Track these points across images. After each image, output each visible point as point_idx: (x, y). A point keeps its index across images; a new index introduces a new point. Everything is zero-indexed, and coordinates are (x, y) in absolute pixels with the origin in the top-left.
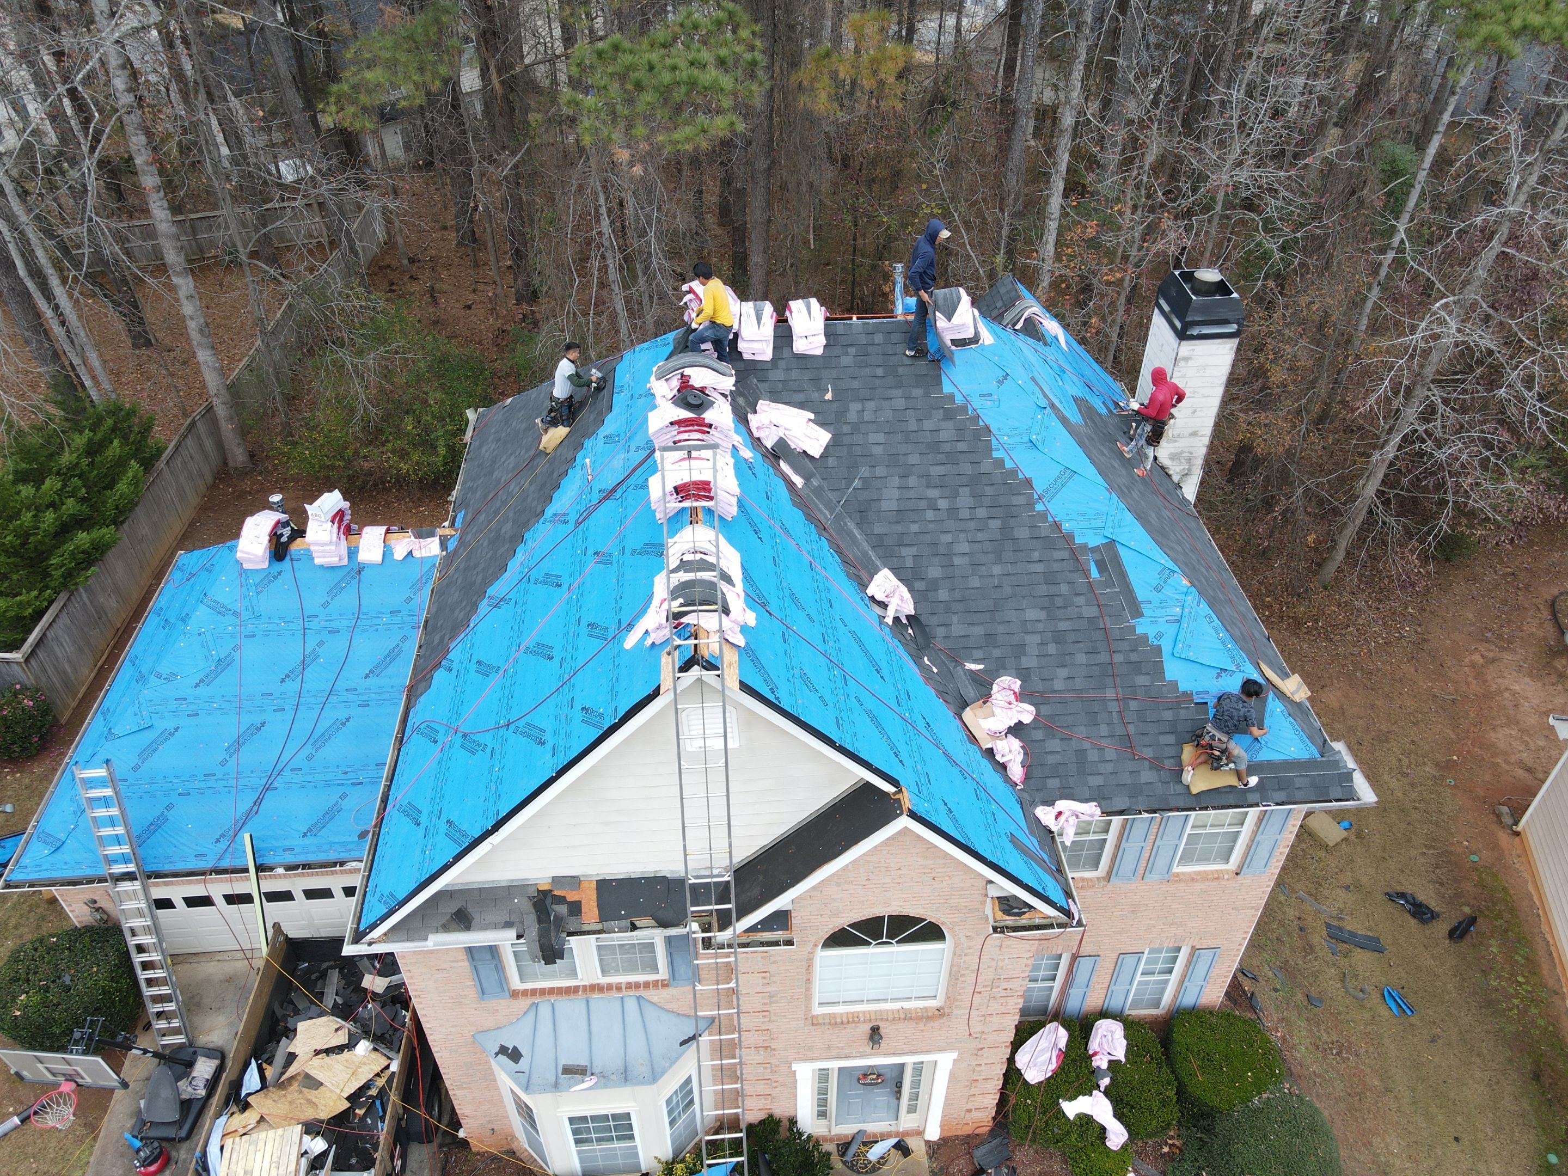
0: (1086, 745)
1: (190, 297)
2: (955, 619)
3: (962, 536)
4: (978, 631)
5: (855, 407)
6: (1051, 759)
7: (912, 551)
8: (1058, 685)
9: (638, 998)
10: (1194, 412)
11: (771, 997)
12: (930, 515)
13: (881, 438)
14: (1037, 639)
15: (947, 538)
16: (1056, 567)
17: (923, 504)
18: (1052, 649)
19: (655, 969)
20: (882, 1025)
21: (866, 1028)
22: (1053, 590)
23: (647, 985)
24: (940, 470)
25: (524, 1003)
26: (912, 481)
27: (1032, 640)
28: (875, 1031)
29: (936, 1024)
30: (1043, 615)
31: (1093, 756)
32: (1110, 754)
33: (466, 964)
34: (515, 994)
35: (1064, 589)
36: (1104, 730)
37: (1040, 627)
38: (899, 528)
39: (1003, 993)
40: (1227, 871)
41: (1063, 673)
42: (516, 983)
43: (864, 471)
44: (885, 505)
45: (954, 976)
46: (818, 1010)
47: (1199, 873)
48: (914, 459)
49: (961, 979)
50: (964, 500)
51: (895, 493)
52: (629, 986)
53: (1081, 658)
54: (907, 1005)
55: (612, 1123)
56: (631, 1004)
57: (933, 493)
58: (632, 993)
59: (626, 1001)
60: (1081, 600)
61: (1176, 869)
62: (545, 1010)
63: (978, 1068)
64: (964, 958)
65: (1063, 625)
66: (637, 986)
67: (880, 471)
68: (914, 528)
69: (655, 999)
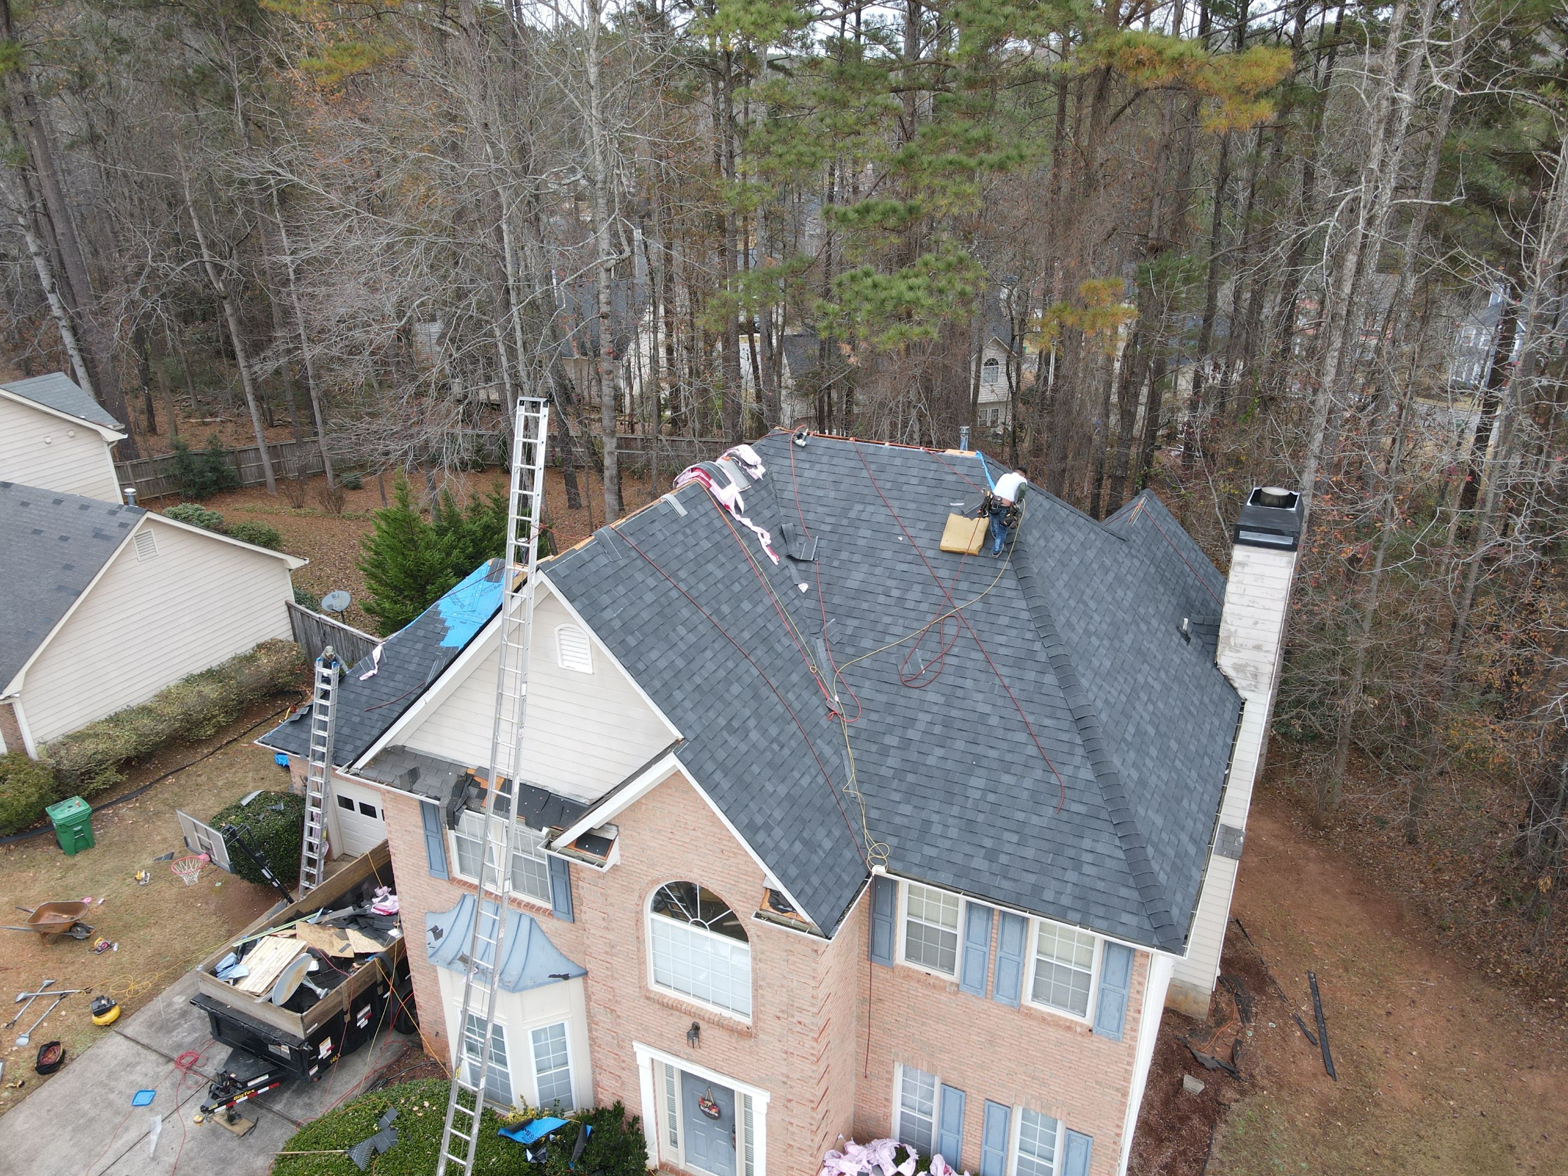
0: (935, 818)
1: (611, 453)
2: (867, 684)
3: (901, 621)
4: (883, 698)
5: (859, 507)
6: (898, 820)
7: (856, 623)
8: (931, 761)
9: (532, 920)
10: (1256, 623)
11: (611, 946)
12: (882, 599)
13: (868, 533)
14: (928, 717)
15: (887, 620)
16: (969, 664)
17: (880, 589)
18: (937, 729)
19: (548, 897)
20: (703, 1025)
21: (687, 1023)
22: (959, 682)
23: (539, 909)
24: (905, 567)
25: (458, 892)
26: (878, 571)
27: (924, 718)
28: (696, 1028)
29: (745, 1044)
30: (941, 700)
31: (937, 829)
32: (953, 832)
33: (422, 831)
34: (453, 882)
35: (969, 683)
36: (955, 811)
37: (935, 709)
38: (853, 603)
39: (798, 1030)
40: (1082, 1025)
41: (939, 752)
42: (456, 873)
43: (845, 555)
44: (850, 584)
45: (757, 985)
46: (653, 988)
47: (1052, 1015)
48: (887, 554)
49: (763, 991)
50: (915, 594)
51: (861, 576)
52: (527, 905)
53: (960, 745)
54: (727, 1013)
56: (525, 923)
57: (890, 583)
58: (528, 913)
59: (522, 919)
60: (980, 697)
61: (1030, 1004)
62: (468, 903)
65: (955, 713)
66: (533, 907)
67: (856, 558)
68: (865, 606)
69: (544, 927)
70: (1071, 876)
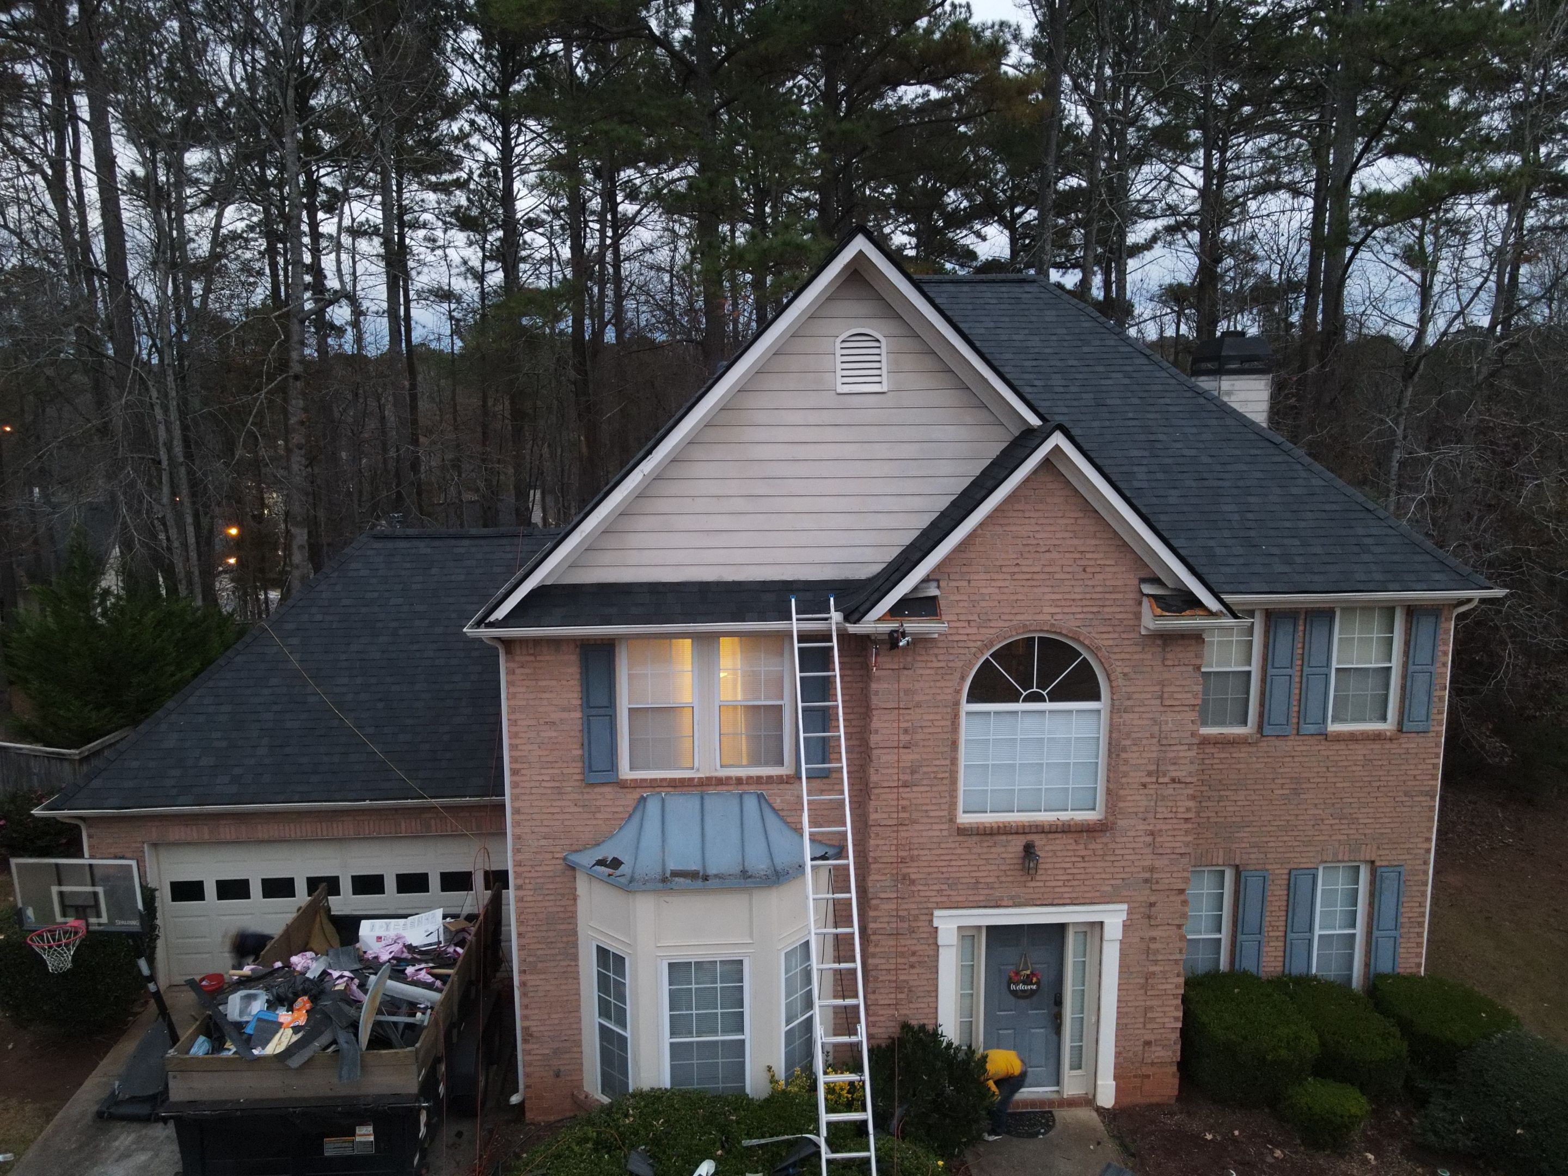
8: (1173, 501)
9: (760, 797)
11: (913, 773)
18: (1161, 476)
19: (781, 763)
20: (1039, 841)
21: (1017, 844)
23: (770, 780)
28: (1029, 850)
29: (1097, 846)
31: (1221, 551)
32: (1238, 550)
33: (578, 715)
34: (623, 785)
36: (1227, 533)
37: (1144, 461)
39: (1171, 791)
41: (1177, 492)
42: (625, 772)
45: (1115, 750)
46: (964, 819)
47: (1357, 731)
49: (1124, 755)
52: (750, 781)
53: (1191, 483)
55: (719, 985)
56: (751, 804)
58: (752, 789)
59: (746, 797)
61: (1333, 727)
62: (653, 807)
63: (1152, 946)
64: (1125, 716)
65: (1167, 461)
66: (759, 780)
69: (778, 803)
70: (1366, 558)
